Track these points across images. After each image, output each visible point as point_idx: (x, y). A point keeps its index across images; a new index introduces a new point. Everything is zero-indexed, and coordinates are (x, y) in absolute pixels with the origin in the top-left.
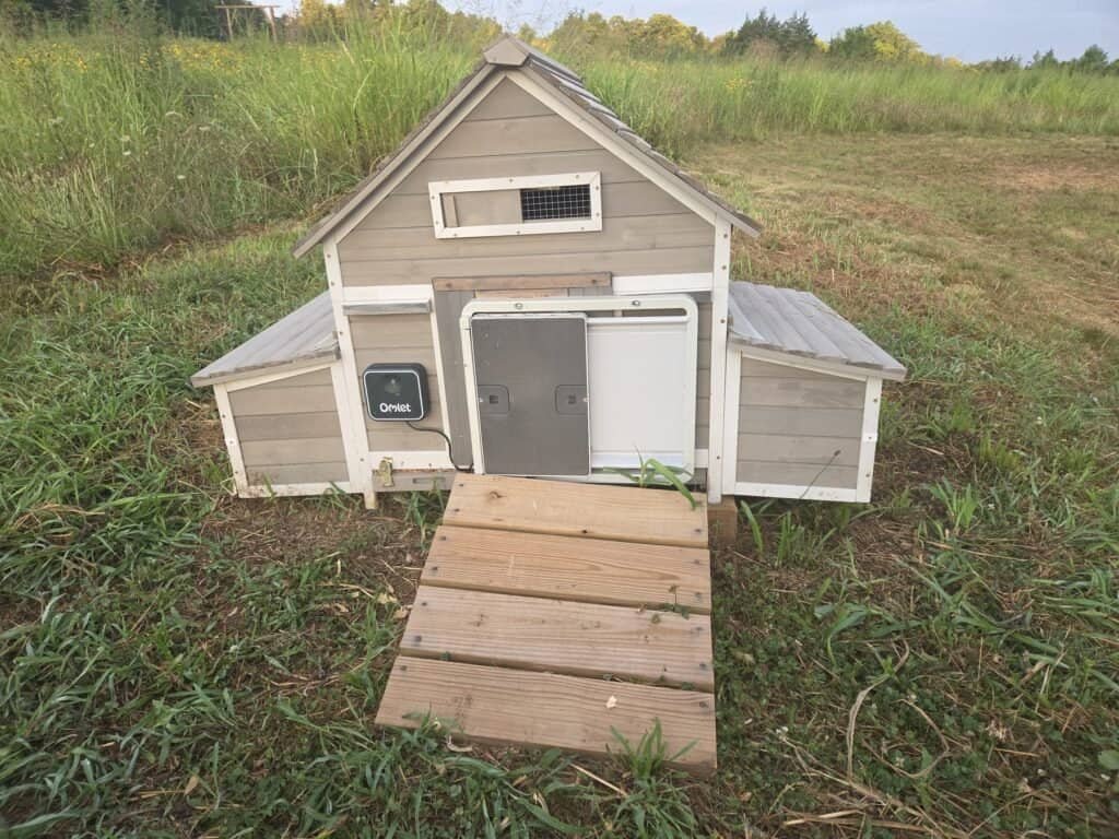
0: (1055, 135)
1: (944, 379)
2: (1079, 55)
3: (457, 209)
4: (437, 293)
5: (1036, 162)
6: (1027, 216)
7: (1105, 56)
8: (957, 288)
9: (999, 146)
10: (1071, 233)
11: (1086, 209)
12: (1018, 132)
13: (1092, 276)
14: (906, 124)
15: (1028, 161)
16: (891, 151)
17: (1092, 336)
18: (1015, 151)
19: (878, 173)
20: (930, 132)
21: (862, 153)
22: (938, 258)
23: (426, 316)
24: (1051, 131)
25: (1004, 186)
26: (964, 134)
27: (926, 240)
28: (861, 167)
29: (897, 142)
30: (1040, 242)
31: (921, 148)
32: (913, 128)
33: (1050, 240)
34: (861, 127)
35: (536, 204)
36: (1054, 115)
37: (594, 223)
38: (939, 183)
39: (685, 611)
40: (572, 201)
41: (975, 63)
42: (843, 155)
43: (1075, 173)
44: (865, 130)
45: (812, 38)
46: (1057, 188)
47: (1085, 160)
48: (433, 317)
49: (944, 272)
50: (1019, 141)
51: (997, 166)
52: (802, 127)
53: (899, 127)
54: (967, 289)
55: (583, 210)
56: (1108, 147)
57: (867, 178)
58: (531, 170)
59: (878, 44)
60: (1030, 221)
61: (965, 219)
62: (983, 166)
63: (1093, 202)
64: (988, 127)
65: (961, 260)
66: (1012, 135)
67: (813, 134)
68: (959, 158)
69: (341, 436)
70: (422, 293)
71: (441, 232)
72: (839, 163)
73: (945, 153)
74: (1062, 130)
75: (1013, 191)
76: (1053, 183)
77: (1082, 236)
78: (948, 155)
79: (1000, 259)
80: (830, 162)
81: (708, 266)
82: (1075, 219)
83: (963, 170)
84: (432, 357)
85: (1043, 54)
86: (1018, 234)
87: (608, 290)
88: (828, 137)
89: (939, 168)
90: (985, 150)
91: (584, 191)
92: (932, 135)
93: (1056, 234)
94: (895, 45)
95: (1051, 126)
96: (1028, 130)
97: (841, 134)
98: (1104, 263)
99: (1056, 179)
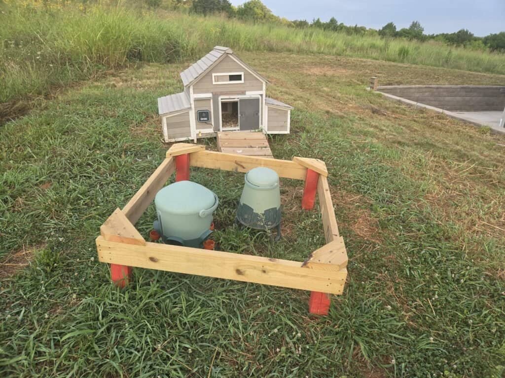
0: (321, 54)
1: (298, 119)
2: (328, 21)
3: (218, 78)
4: (213, 95)
5: (315, 64)
6: (314, 83)
7: (337, 22)
8: (298, 102)
9: (304, 58)
10: (325, 89)
11: (330, 81)
12: (309, 53)
13: (330, 101)
14: (273, 49)
15: (313, 64)
16: (269, 59)
17: (328, 112)
18: (309, 60)
19: (267, 67)
20: (281, 52)
21: (260, 59)
22: (292, 95)
23: (210, 100)
24: (319, 53)
25: (306, 73)
26: (292, 53)
27: (287, 90)
28: (261, 65)
29: (271, 55)
30: (317, 91)
31: (279, 58)
32: (275, 50)
33: (320, 91)
34: (258, 49)
35: (232, 78)
36: (321, 47)
37: (242, 81)
38: (287, 72)
39: (266, 147)
40: (238, 78)
41: (292, 21)
42: (254, 60)
43: (328, 69)
44: (260, 50)
45: (230, 5)
46: (322, 74)
47: (329, 64)
48: (212, 100)
49: (294, 98)
50: (310, 56)
51: (304, 66)
52: (237, 47)
53: (271, 50)
54: (300, 102)
55: (240, 79)
56: (336, 60)
57: (264, 69)
58: (231, 72)
59: (256, 9)
60: (314, 85)
61: (296, 84)
62: (300, 66)
63: (332, 79)
64: (300, 51)
65: (297, 96)
66: (308, 54)
67: (242, 51)
68: (292, 63)
69: (190, 126)
70: (210, 95)
71: (214, 83)
72: (253, 63)
73: (287, 60)
74: (322, 53)
75: (309, 75)
76: (321, 72)
77: (329, 90)
78: (288, 61)
79: (307, 95)
80: (250, 62)
81: (262, 89)
82: (327, 84)
83: (293, 67)
84: (210, 108)
85: (316, 20)
86: (311, 89)
87: (245, 94)
88: (247, 52)
89: (285, 66)
90: (300, 60)
91: (241, 76)
92: (282, 53)
93: (322, 89)
94: (262, 10)
95: (319, 51)
96: (312, 53)
97: (251, 51)
98: (334, 97)
99: (321, 71)
